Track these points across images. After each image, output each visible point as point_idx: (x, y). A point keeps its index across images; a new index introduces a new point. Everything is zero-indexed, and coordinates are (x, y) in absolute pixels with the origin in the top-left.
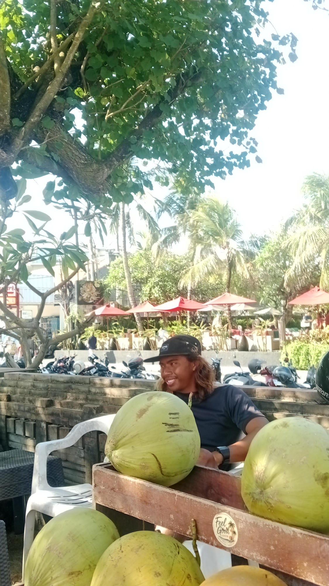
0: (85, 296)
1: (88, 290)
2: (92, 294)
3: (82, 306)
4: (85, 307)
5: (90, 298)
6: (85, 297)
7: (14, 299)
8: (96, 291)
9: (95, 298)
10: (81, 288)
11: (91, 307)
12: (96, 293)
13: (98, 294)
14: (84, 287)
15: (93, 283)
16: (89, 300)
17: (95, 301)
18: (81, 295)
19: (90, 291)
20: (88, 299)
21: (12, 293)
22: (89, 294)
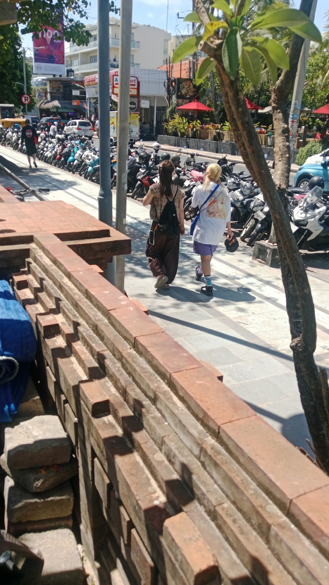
0: (184, 91)
1: (187, 87)
2: (190, 90)
3: (180, 101)
4: (183, 101)
5: (187, 93)
6: (183, 93)
7: (136, 90)
8: (193, 88)
9: (191, 94)
10: (181, 85)
11: (188, 101)
12: (193, 90)
13: (194, 91)
14: (184, 83)
15: (191, 80)
16: (187, 96)
17: (191, 96)
18: (180, 91)
19: (188, 87)
20: (186, 94)
21: (134, 85)
22: (187, 90)
